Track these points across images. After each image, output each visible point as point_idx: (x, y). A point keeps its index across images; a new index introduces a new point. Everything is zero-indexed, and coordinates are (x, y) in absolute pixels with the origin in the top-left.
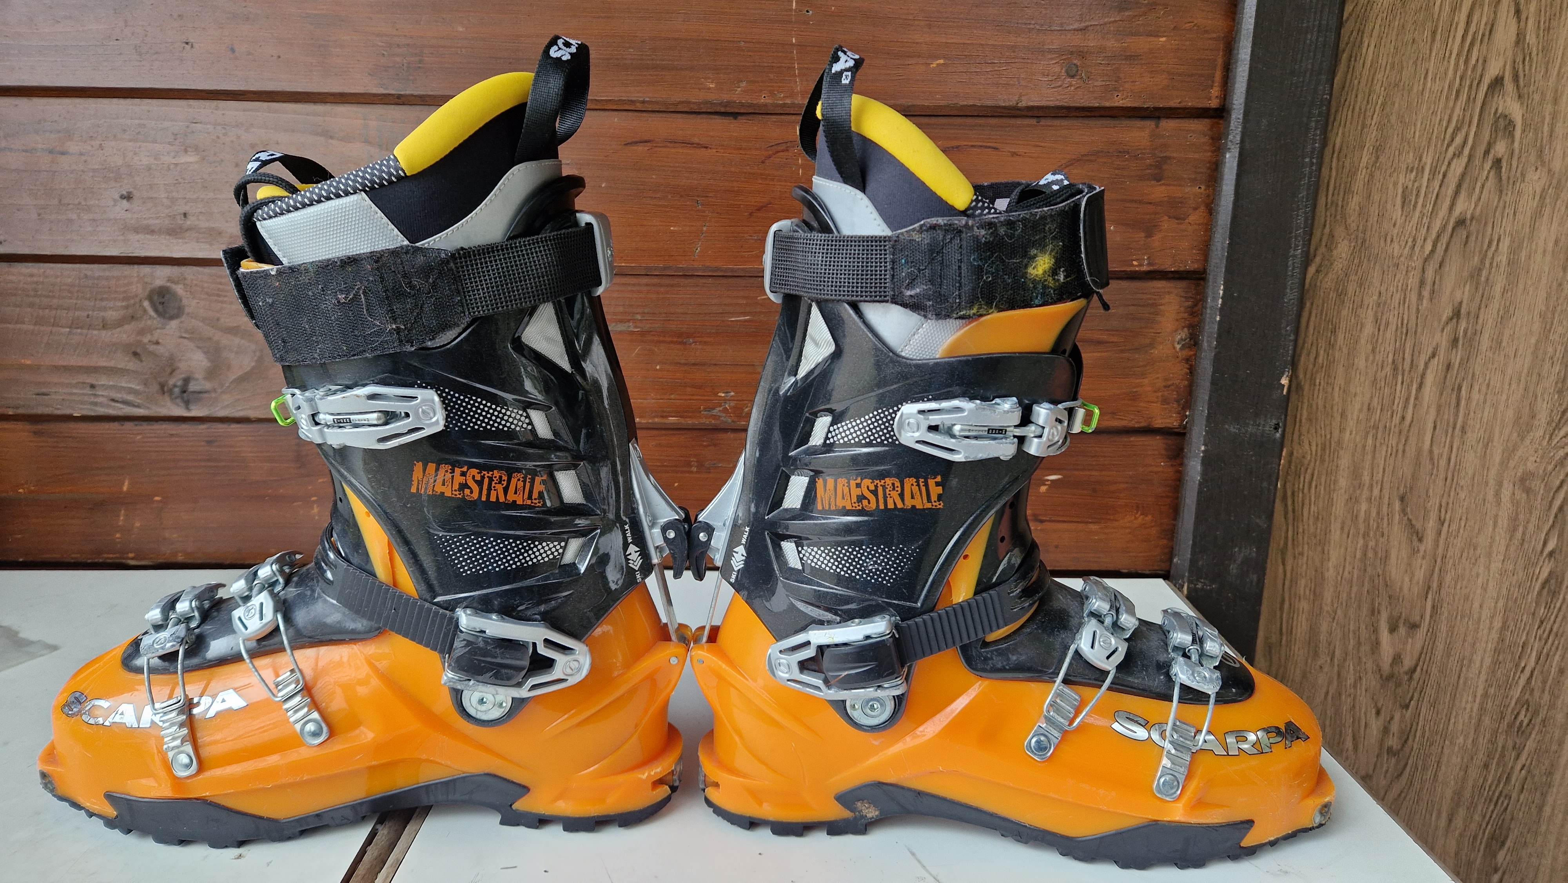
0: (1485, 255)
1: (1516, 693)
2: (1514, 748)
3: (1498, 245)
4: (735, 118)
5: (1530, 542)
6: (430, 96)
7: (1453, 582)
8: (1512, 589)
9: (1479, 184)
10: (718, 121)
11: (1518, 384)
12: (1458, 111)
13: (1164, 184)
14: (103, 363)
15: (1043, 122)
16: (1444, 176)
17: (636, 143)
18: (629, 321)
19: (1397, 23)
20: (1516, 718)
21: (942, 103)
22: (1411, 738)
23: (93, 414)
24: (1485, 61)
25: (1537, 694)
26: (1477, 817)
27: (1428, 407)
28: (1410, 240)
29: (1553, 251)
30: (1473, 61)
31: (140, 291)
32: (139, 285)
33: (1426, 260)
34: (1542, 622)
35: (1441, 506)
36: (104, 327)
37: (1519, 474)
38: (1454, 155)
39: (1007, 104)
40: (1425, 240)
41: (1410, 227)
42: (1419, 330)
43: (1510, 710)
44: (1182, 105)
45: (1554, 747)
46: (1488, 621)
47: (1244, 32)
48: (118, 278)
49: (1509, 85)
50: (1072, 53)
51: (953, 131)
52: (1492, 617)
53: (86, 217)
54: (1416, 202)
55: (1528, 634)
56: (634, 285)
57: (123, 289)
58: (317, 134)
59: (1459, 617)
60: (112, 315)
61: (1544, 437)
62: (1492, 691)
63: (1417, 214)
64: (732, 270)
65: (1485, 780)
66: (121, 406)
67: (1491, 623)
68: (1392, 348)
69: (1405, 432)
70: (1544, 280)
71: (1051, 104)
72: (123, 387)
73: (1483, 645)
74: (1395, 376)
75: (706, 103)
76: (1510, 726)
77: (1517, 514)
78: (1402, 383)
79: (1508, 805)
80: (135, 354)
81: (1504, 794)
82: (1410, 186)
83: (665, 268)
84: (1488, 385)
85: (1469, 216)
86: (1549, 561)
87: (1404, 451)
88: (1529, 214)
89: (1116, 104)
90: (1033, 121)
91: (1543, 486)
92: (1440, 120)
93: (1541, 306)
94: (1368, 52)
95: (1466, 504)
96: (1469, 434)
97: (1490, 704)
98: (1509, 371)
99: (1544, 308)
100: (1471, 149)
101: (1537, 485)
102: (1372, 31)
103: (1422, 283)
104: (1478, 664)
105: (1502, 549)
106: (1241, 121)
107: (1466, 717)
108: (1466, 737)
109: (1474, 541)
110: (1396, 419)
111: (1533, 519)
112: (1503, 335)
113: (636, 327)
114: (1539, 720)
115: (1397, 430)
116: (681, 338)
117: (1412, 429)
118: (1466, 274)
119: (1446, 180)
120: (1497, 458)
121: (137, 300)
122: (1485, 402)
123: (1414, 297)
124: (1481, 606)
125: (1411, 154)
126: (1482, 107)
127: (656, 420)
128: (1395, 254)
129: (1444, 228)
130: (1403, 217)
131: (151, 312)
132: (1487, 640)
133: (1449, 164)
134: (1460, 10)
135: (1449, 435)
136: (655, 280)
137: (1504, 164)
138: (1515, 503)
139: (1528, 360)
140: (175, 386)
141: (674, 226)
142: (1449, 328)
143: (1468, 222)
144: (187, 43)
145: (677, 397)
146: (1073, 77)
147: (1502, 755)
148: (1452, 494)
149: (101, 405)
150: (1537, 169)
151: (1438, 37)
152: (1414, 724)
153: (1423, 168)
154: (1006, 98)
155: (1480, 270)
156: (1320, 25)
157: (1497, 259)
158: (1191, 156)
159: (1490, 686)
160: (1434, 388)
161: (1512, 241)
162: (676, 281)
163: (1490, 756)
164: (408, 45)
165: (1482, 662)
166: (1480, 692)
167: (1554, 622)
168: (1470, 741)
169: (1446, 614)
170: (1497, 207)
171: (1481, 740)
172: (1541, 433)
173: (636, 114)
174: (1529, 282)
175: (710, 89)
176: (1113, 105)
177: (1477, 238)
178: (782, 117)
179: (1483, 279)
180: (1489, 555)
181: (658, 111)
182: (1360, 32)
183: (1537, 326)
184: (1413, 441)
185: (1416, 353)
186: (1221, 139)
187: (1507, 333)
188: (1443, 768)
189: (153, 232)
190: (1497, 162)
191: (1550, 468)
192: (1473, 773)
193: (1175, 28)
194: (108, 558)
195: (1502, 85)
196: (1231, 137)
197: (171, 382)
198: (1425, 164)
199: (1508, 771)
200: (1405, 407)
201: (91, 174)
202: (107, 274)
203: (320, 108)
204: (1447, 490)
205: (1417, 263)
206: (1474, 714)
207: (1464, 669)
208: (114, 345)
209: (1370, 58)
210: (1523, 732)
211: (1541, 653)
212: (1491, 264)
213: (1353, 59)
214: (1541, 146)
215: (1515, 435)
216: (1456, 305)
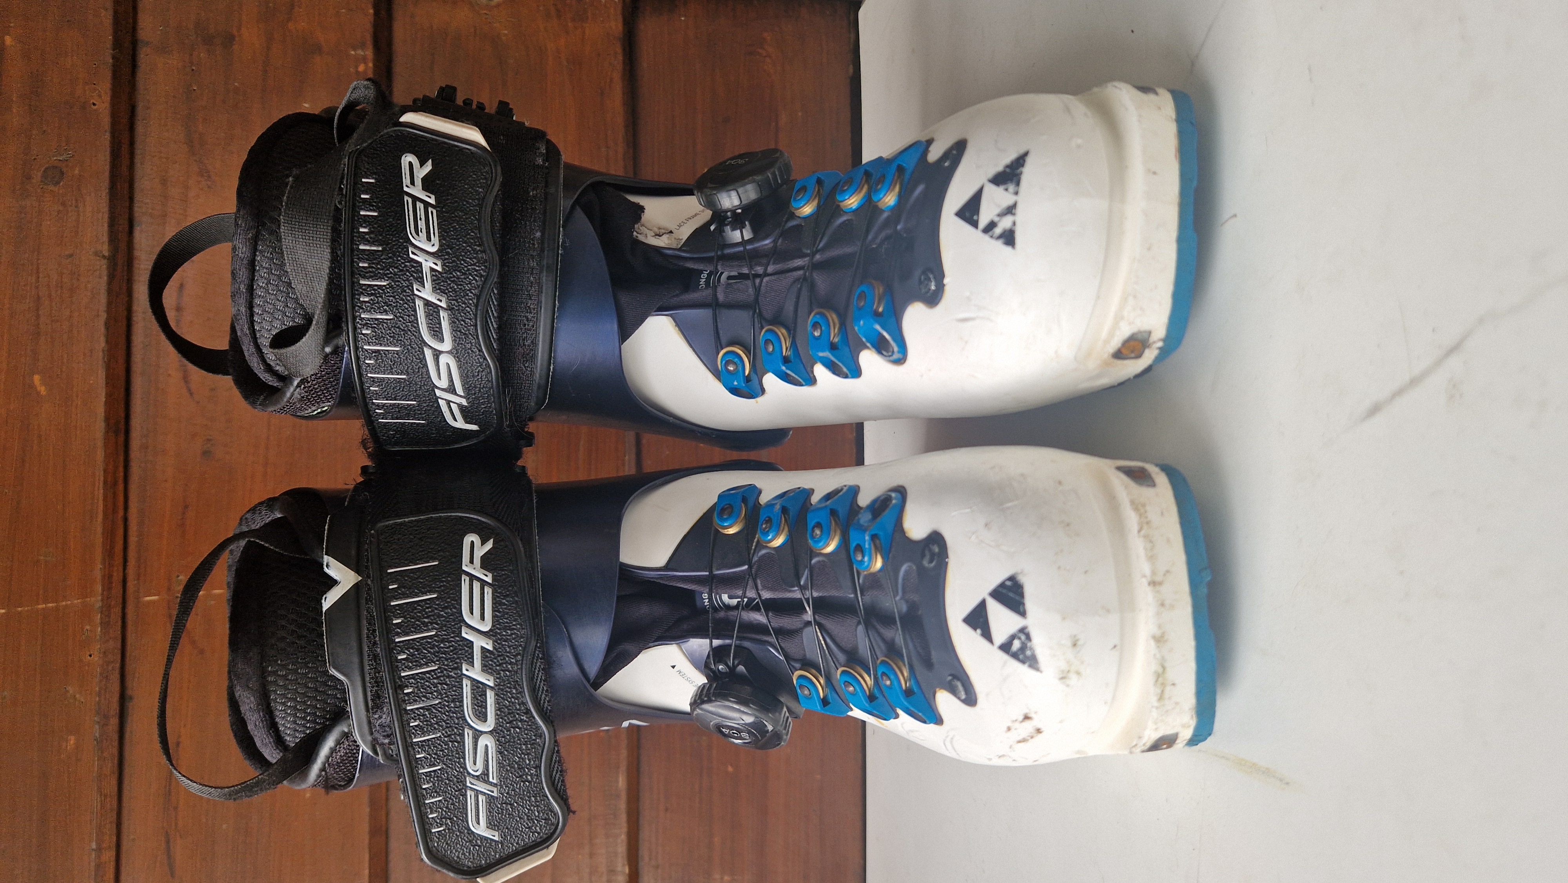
4: (131, 698)
13: (239, 29)
17: (169, 857)
39: (106, 274)
50: (25, 179)
89: (107, 105)
154: (97, 276)
173: (124, 861)
176: (109, 110)
178: (128, 626)
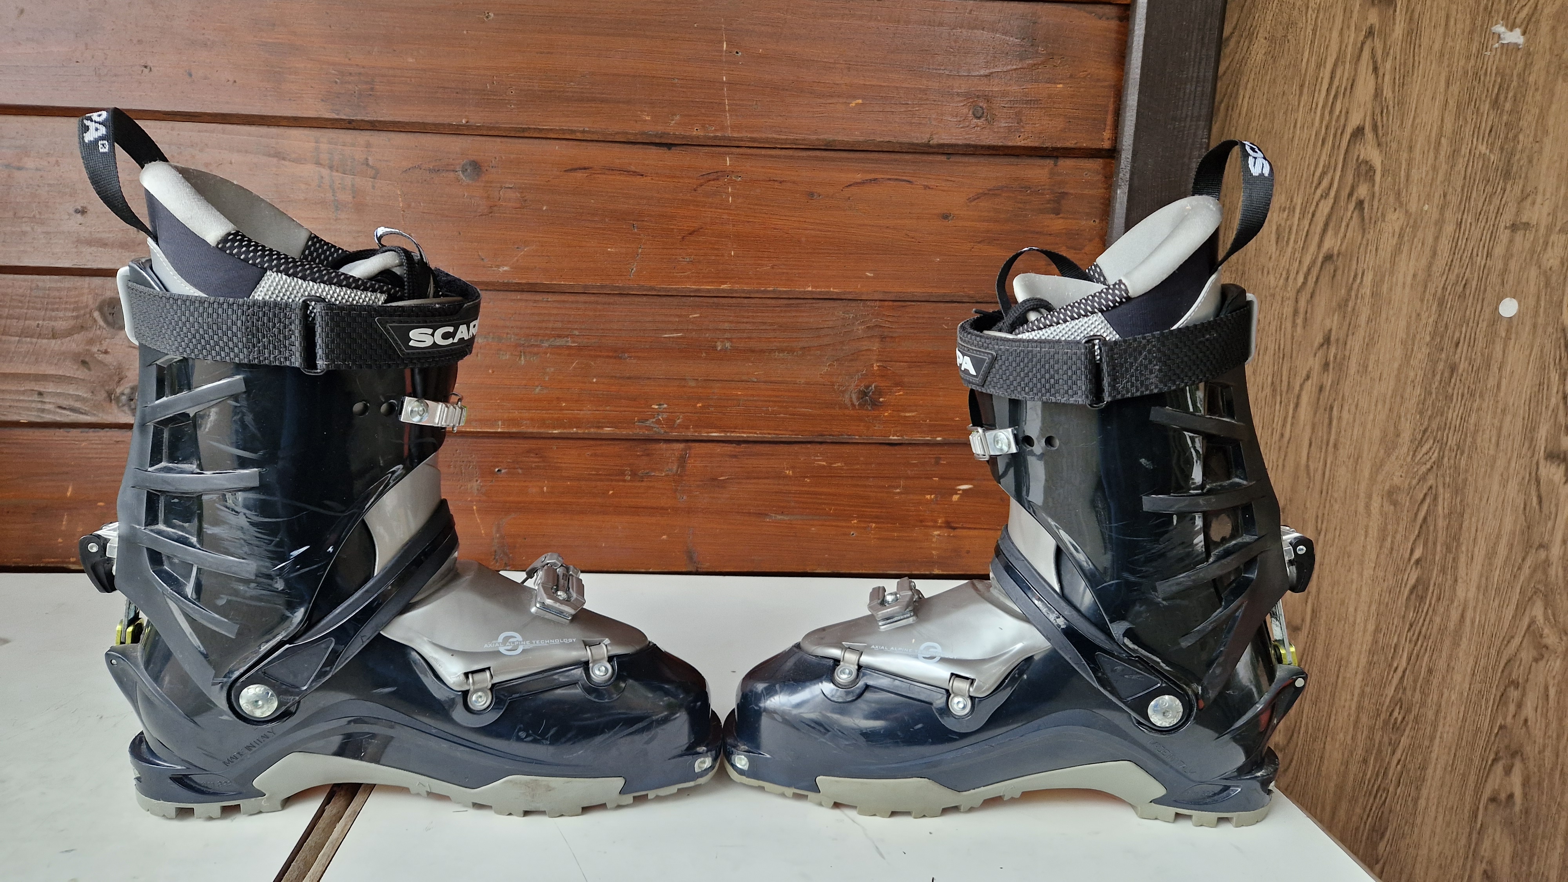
0: (1351, 289)
1: (1390, 691)
2: (1390, 744)
3: (1362, 278)
4: (669, 149)
5: (1399, 551)
6: (380, 122)
7: (1330, 588)
8: (1384, 594)
9: (1344, 224)
10: (654, 150)
11: (1384, 406)
12: (1324, 157)
13: (1062, 218)
14: (51, 371)
15: (953, 159)
16: (1313, 215)
17: (576, 169)
18: (567, 336)
19: (1268, 78)
20: (1391, 715)
21: (861, 139)
22: (1295, 735)
23: (39, 420)
24: (1347, 113)
25: (1409, 693)
26: (1358, 810)
27: (1304, 425)
28: (1284, 273)
29: (1412, 284)
30: (1337, 112)
31: (91, 302)
32: (90, 296)
33: (1298, 292)
34: (1411, 626)
35: (1317, 517)
36: (54, 337)
37: (1387, 488)
38: (1322, 196)
39: (920, 142)
40: (1297, 273)
41: (1284, 262)
42: (1294, 355)
43: (1385, 708)
44: (1078, 145)
45: (1426, 743)
46: (1362, 624)
47: (1131, 81)
48: (69, 289)
49: (1369, 134)
50: (978, 97)
51: (870, 165)
52: (1366, 620)
53: (39, 230)
54: (1289, 239)
55: (1399, 635)
56: (572, 302)
57: (73, 300)
58: (269, 155)
59: (1336, 620)
60: (61, 325)
61: (1408, 455)
62: (1368, 690)
63: (1290, 250)
64: (665, 290)
65: (1365, 774)
66: (68, 413)
67: (1365, 626)
68: (1270, 371)
69: (1283, 449)
70: (1404, 311)
71: (960, 142)
72: (69, 394)
73: (1359, 647)
74: (1274, 397)
75: (643, 133)
76: (1386, 723)
77: (1386, 524)
78: (1281, 403)
79: (1386, 798)
80: (84, 363)
81: (1382, 788)
82: (1283, 224)
83: (602, 287)
84: (1357, 406)
85: (1336, 252)
86: (1416, 568)
87: (1284, 465)
88: (1389, 250)
89: (1019, 144)
90: (943, 158)
91: (1408, 499)
92: (1309, 165)
93: (1401, 334)
94: (1244, 101)
95: (1339, 515)
96: (1341, 451)
97: (1367, 702)
98: (1375, 393)
99: (1404, 336)
100: (1337, 191)
101: (1404, 499)
102: (1247, 83)
103: (1296, 312)
104: (1354, 665)
105: (1373, 557)
106: (1130, 160)
107: (1346, 714)
108: (1346, 733)
109: (1348, 549)
110: (1276, 436)
111: (1400, 529)
112: (1368, 359)
113: (574, 342)
114: (1412, 717)
115: (1277, 448)
116: (617, 353)
117: (1290, 445)
118: (1334, 304)
119: (1315, 219)
120: (1367, 473)
121: (88, 310)
122: (1354, 421)
123: (1289, 324)
124: (1356, 610)
125: (1284, 195)
126: (1345, 154)
127: (592, 430)
128: (1272, 286)
129: (1313, 262)
130: (1278, 252)
131: (101, 322)
132: (1362, 642)
133: (1317, 204)
134: (1325, 67)
135: (1323, 450)
136: (593, 298)
137: (1366, 205)
138: (1384, 515)
139: (1392, 383)
140: (123, 394)
141: (611, 248)
142: (1320, 354)
143: (1335, 258)
144: (146, 67)
145: (613, 408)
146: (979, 118)
147: (1380, 751)
148: (1327, 505)
149: (49, 412)
150: (1395, 210)
151: (1305, 90)
152: (1299, 721)
153: (1294, 208)
154: (919, 137)
155: (1347, 301)
156: (1198, 77)
157: (1362, 291)
158: (1086, 192)
159: (1366, 685)
160: (1309, 409)
161: (1375, 275)
162: (611, 299)
163: (1368, 751)
164: (360, 74)
165: (1358, 662)
166: (1357, 691)
167: (1423, 625)
168: (1349, 737)
169: (1324, 618)
170: (1360, 244)
171: (1359, 735)
172: (1405, 449)
173: (575, 143)
174: (1391, 312)
175: (646, 121)
176: (1015, 144)
177: (1343, 271)
178: (713, 149)
179: (1350, 309)
180: (1362, 563)
181: (597, 141)
182: (1237, 85)
183: (1399, 353)
184: (1291, 457)
185: (1292, 376)
186: (1112, 177)
187: (1373, 358)
188: (1326, 762)
189: (105, 245)
190: (1360, 203)
191: (1414, 482)
192: (1354, 768)
193: (1071, 76)
194: (49, 563)
195: (1363, 134)
196: (1121, 175)
197: (118, 391)
198: (1296, 204)
199: (1385, 765)
200: (1284, 426)
201: (47, 189)
202: (59, 284)
203: (273, 130)
204: (1323, 501)
205: (1291, 293)
206: (1352, 712)
207: (1342, 669)
208: (63, 353)
209: (1245, 110)
210: (1397, 729)
211: (1412, 654)
212: (1357, 296)
213: (1230, 109)
214: (1399, 190)
215: (1382, 451)
216: (1326, 331)
